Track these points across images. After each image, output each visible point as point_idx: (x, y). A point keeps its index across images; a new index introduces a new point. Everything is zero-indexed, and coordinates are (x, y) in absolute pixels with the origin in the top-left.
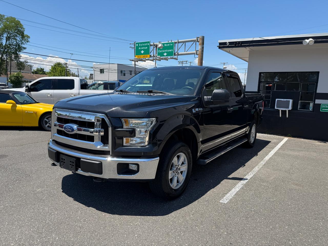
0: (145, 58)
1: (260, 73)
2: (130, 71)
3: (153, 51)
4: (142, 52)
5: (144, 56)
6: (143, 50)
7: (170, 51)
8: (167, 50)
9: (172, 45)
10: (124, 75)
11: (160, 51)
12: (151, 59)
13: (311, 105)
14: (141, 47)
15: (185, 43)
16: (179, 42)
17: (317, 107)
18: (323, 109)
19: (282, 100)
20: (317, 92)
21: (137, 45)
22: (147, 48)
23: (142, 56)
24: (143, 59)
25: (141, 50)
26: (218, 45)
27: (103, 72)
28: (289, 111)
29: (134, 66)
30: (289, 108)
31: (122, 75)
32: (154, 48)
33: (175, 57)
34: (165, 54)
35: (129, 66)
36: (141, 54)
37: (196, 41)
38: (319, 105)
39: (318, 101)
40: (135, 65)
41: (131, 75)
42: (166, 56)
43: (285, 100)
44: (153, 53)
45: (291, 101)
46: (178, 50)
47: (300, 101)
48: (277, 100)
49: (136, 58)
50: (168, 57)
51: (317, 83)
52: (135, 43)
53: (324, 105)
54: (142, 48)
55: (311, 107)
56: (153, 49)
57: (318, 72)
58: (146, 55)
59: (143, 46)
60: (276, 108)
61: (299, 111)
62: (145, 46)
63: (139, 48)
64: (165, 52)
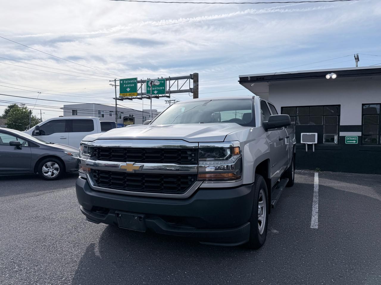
0: (132, 97)
1: (281, 107)
2: (110, 111)
3: (141, 88)
4: (128, 90)
5: (131, 94)
6: (130, 87)
7: (161, 88)
8: (157, 88)
9: (163, 82)
10: (103, 116)
11: (149, 89)
12: (138, 97)
13: (336, 138)
14: (126, 84)
15: (177, 80)
16: (170, 79)
17: (342, 139)
18: (348, 142)
19: (308, 134)
20: (340, 125)
21: (122, 82)
22: (133, 85)
23: (128, 94)
24: (129, 97)
25: (128, 87)
26: (239, 80)
27: (75, 114)
28: (315, 144)
29: (115, 106)
30: (315, 142)
31: (100, 116)
32: (142, 85)
33: (168, 95)
34: (156, 92)
35: (108, 106)
36: (127, 92)
37: (190, 78)
38: (344, 137)
39: (342, 134)
40: (116, 104)
41: (111, 116)
42: (157, 94)
43: (311, 134)
44: (141, 91)
45: (316, 134)
46: (170, 88)
47: (325, 134)
48: (302, 134)
49: (121, 96)
50: (158, 95)
51: (339, 116)
52: (115, 80)
53: (348, 137)
54: (128, 85)
55: (336, 140)
56: (140, 86)
57: (339, 106)
58: (133, 93)
59: (129, 83)
60: (302, 142)
61: (324, 144)
62: (131, 83)
63: (125, 86)
64: (155, 90)
